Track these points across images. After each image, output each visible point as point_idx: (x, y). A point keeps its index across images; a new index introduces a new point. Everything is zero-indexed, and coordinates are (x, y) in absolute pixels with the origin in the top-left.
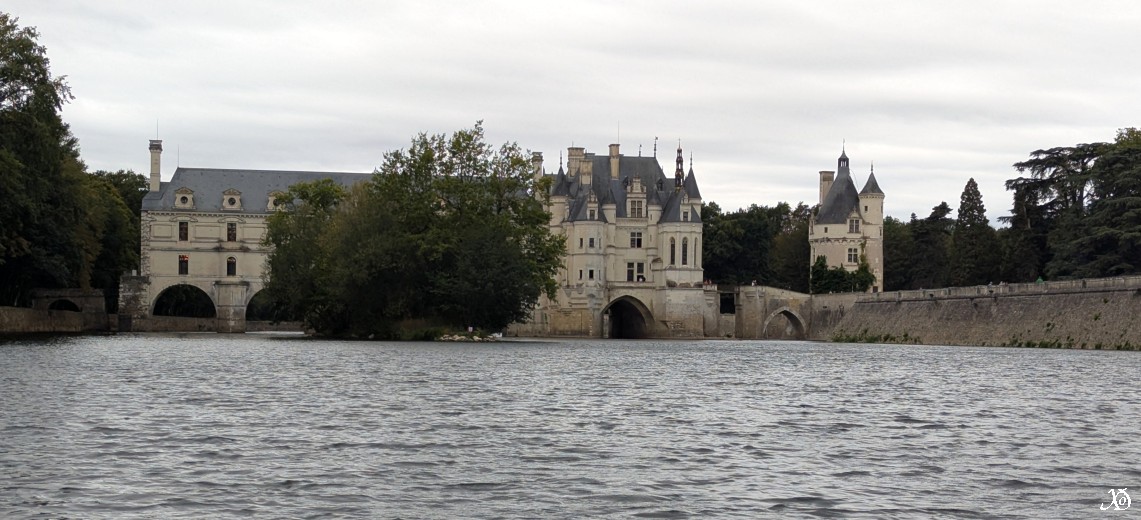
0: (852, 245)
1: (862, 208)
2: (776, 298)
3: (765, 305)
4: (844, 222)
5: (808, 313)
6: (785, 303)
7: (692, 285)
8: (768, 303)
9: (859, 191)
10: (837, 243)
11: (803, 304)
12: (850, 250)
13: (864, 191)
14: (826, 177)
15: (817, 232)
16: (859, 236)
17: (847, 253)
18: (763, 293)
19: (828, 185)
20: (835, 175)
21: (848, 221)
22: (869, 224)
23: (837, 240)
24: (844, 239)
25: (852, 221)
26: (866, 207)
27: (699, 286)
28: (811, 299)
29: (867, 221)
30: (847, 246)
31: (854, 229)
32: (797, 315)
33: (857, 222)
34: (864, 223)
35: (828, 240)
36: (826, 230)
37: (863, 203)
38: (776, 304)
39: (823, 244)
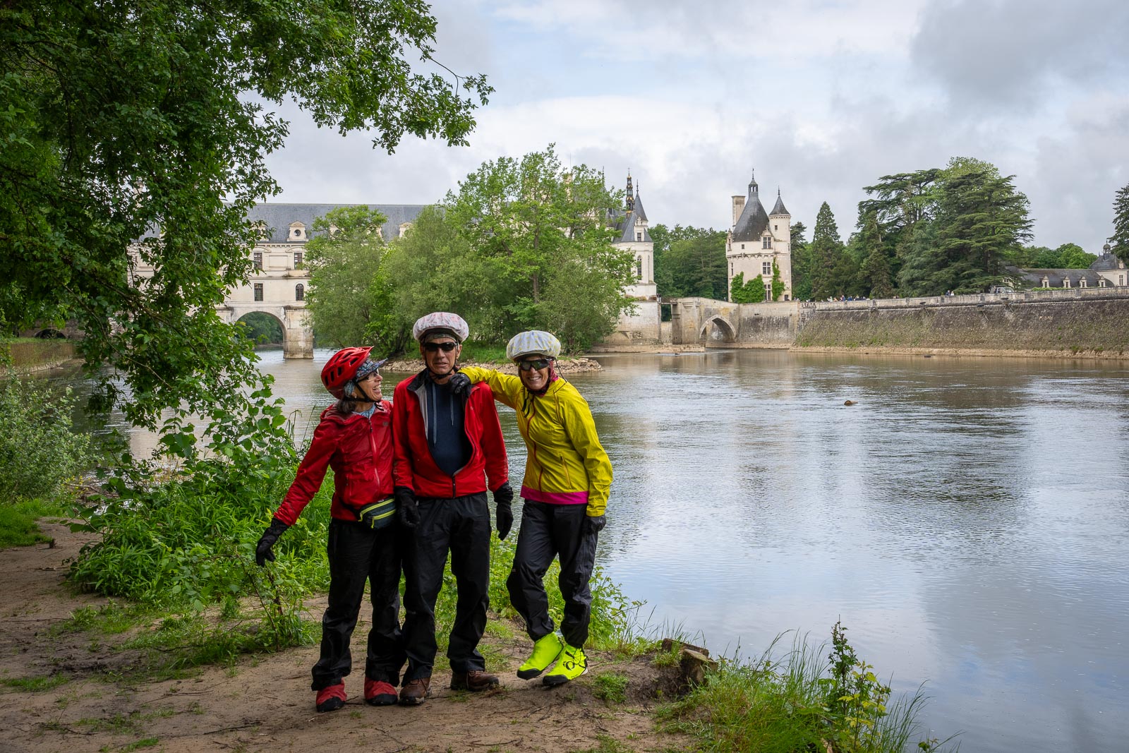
0: (766, 260)
1: (772, 228)
2: (709, 307)
3: (700, 313)
4: (758, 240)
5: (736, 319)
6: (717, 312)
7: (647, 299)
8: (702, 312)
9: (768, 213)
10: (753, 258)
11: (732, 312)
12: (764, 264)
13: (774, 213)
14: (738, 200)
15: (735, 248)
16: (771, 251)
17: (762, 266)
18: (699, 303)
19: (740, 209)
20: (746, 200)
21: (762, 238)
22: (779, 241)
23: (753, 255)
24: (759, 255)
25: (765, 239)
26: (776, 226)
27: (653, 299)
28: (739, 308)
29: (777, 238)
30: (761, 260)
31: (767, 245)
32: (727, 321)
33: (769, 239)
34: (775, 240)
35: (746, 256)
36: (743, 246)
37: (772, 223)
38: (709, 313)
39: (740, 259)
